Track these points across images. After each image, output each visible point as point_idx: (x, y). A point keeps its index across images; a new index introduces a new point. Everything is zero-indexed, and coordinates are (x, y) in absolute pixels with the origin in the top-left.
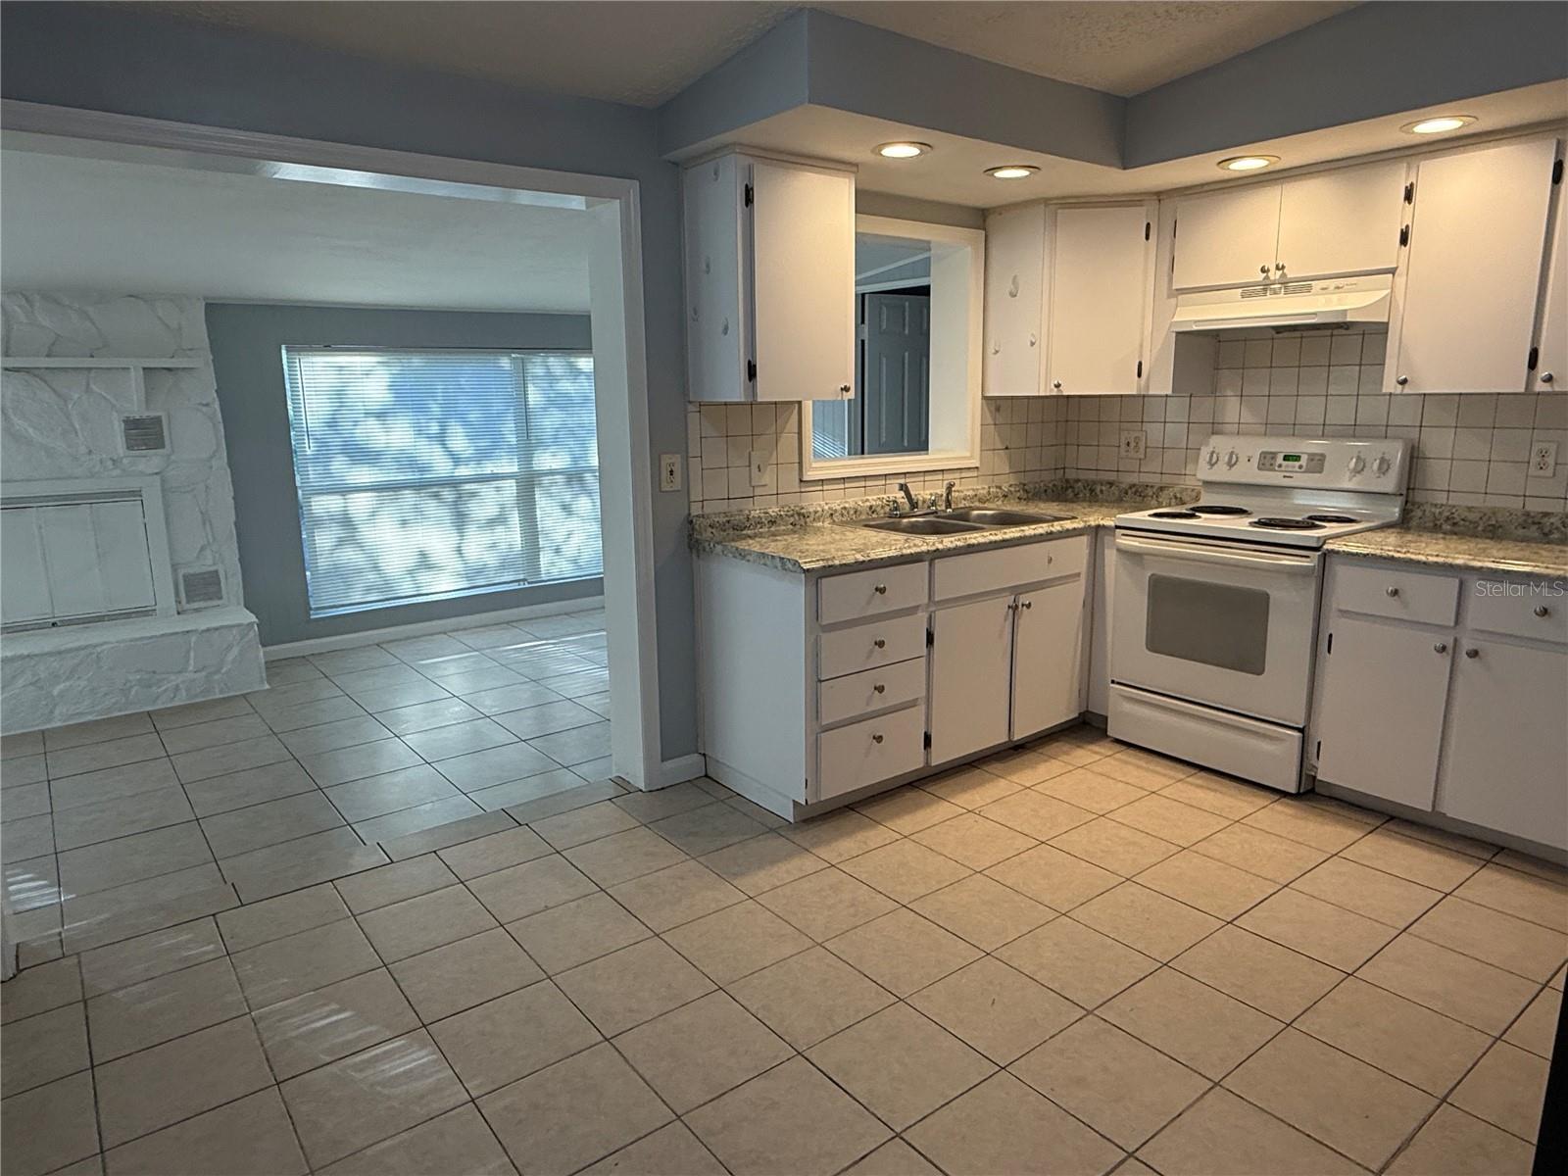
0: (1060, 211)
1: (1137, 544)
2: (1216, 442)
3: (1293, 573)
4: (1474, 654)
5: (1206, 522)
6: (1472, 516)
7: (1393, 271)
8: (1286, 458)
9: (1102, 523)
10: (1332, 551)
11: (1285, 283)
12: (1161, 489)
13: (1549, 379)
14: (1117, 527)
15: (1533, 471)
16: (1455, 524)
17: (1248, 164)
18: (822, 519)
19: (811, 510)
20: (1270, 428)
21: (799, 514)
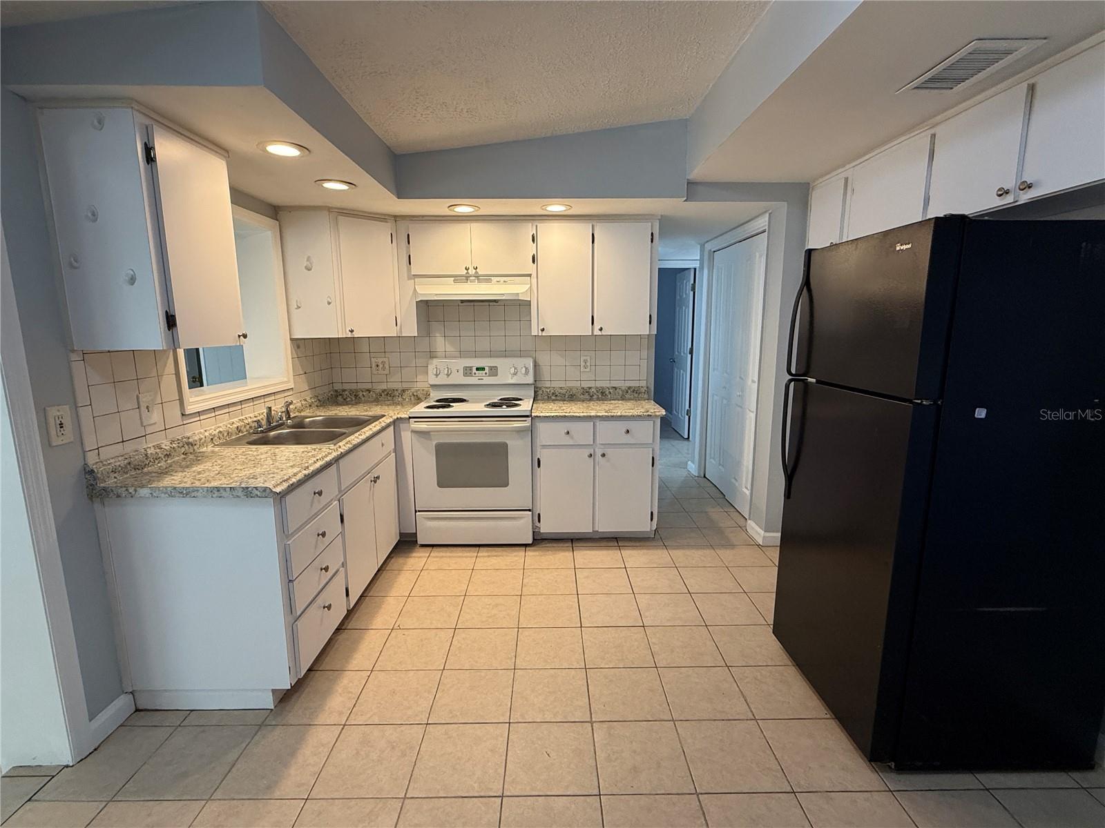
0: (340, 217)
1: (426, 426)
2: (435, 361)
3: (519, 431)
4: (603, 455)
5: (457, 408)
6: (564, 391)
7: (530, 275)
8: (477, 369)
9: (399, 416)
10: (537, 416)
11: (477, 276)
12: (404, 391)
13: (601, 329)
14: (410, 418)
15: (582, 369)
16: (556, 396)
17: (464, 209)
18: (205, 445)
19: (196, 438)
20: (462, 354)
21: (188, 444)
